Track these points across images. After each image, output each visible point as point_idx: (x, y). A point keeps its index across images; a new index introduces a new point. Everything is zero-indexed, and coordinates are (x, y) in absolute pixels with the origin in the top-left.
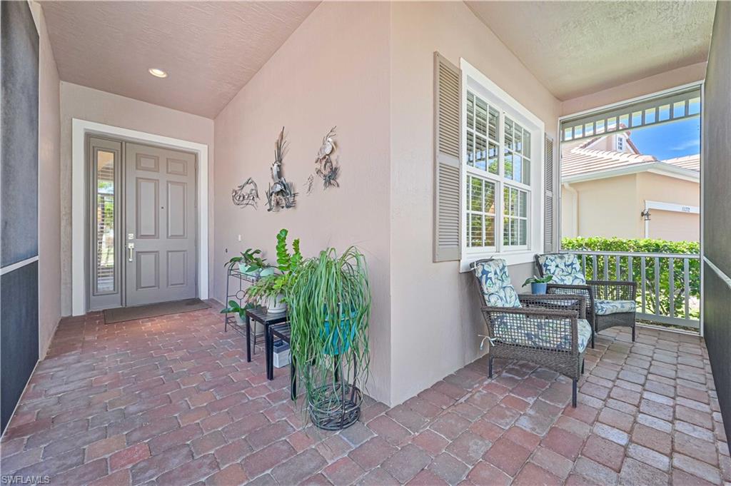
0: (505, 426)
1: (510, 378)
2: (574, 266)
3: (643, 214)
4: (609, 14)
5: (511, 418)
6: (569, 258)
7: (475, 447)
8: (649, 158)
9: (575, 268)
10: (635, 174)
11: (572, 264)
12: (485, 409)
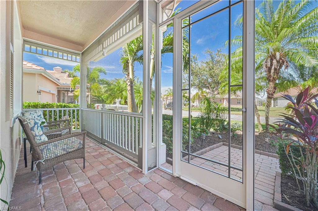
0: (77, 191)
1: (48, 177)
2: (41, 116)
3: (38, 92)
4: (71, 15)
5: (74, 187)
6: (39, 113)
7: (80, 206)
8: (43, 68)
9: (42, 117)
10: (35, 74)
11: (40, 115)
12: (60, 194)
